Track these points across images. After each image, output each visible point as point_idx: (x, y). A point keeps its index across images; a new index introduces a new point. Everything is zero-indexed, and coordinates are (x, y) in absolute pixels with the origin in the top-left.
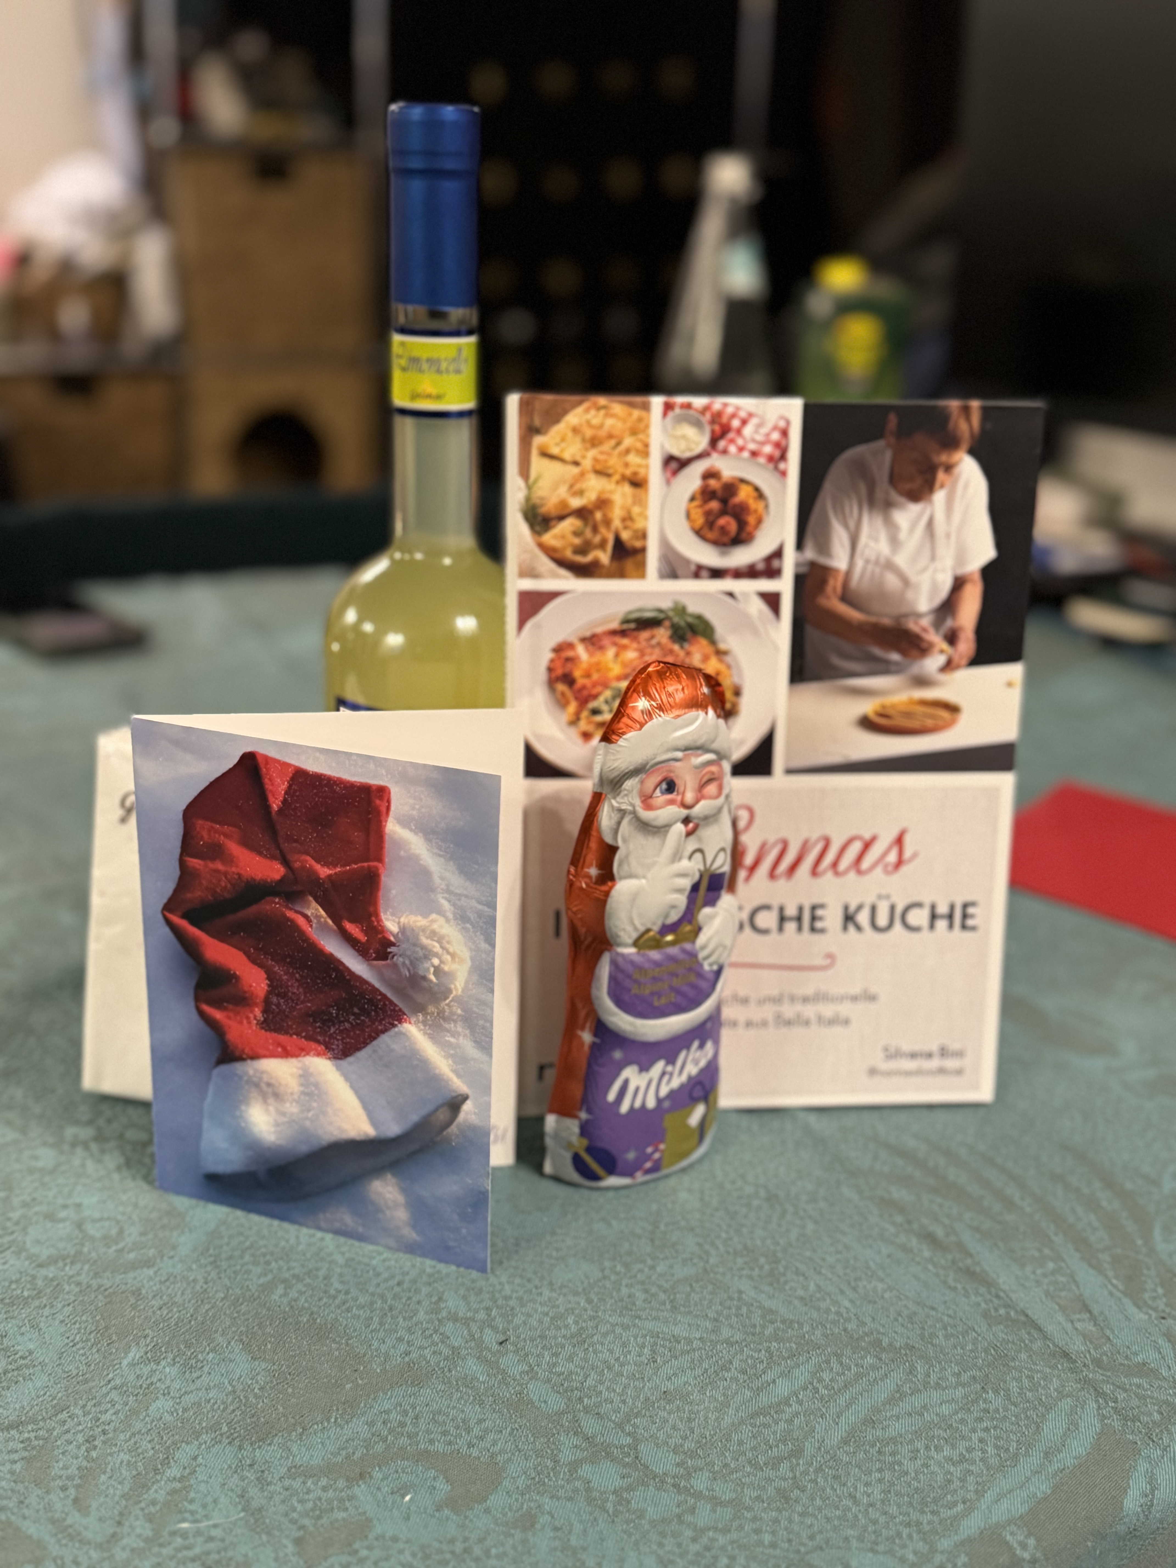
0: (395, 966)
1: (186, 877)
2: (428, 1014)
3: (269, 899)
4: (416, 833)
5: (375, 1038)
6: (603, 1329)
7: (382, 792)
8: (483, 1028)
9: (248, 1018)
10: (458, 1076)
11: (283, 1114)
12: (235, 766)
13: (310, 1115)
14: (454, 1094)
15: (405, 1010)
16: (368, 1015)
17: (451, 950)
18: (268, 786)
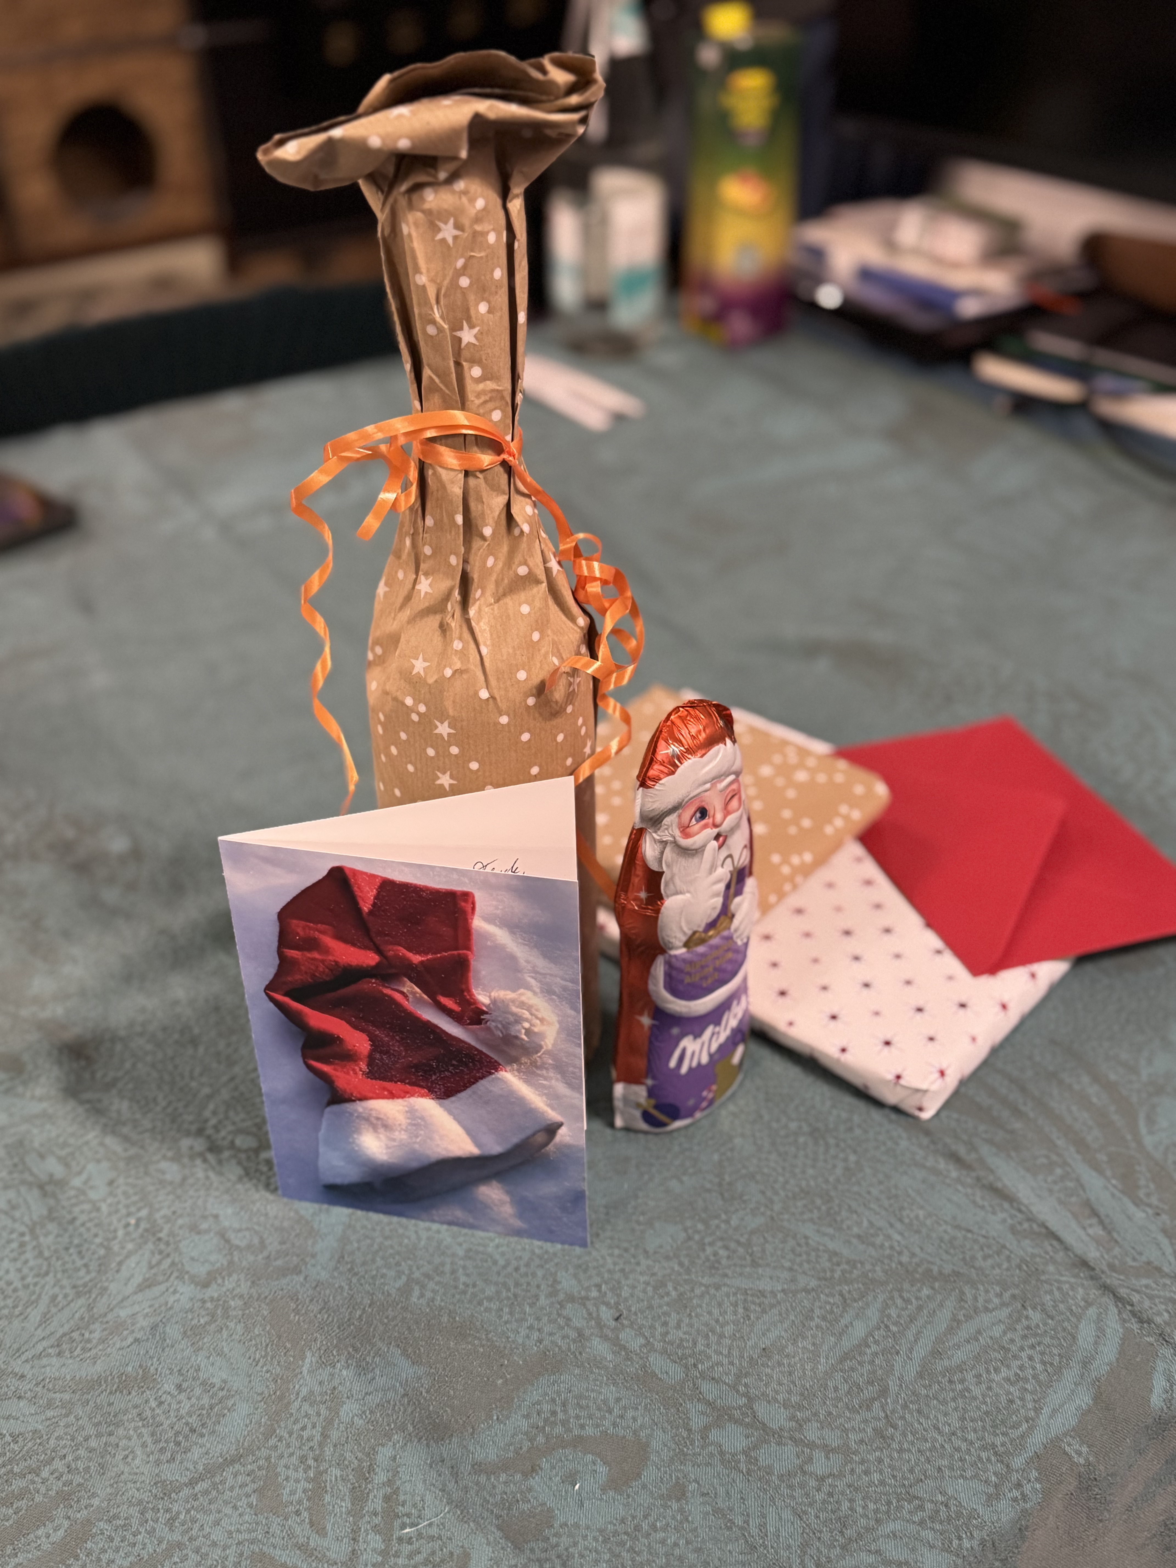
0: (489, 1029)
1: (285, 965)
2: (521, 1064)
3: (364, 980)
4: (500, 928)
5: (474, 1083)
6: (698, 1291)
7: (467, 896)
8: (573, 1073)
9: (354, 1070)
10: (553, 1108)
11: (394, 1140)
12: (324, 878)
13: (418, 1140)
14: (549, 1122)
15: (500, 1061)
16: (466, 1065)
17: (540, 1016)
18: (358, 893)
